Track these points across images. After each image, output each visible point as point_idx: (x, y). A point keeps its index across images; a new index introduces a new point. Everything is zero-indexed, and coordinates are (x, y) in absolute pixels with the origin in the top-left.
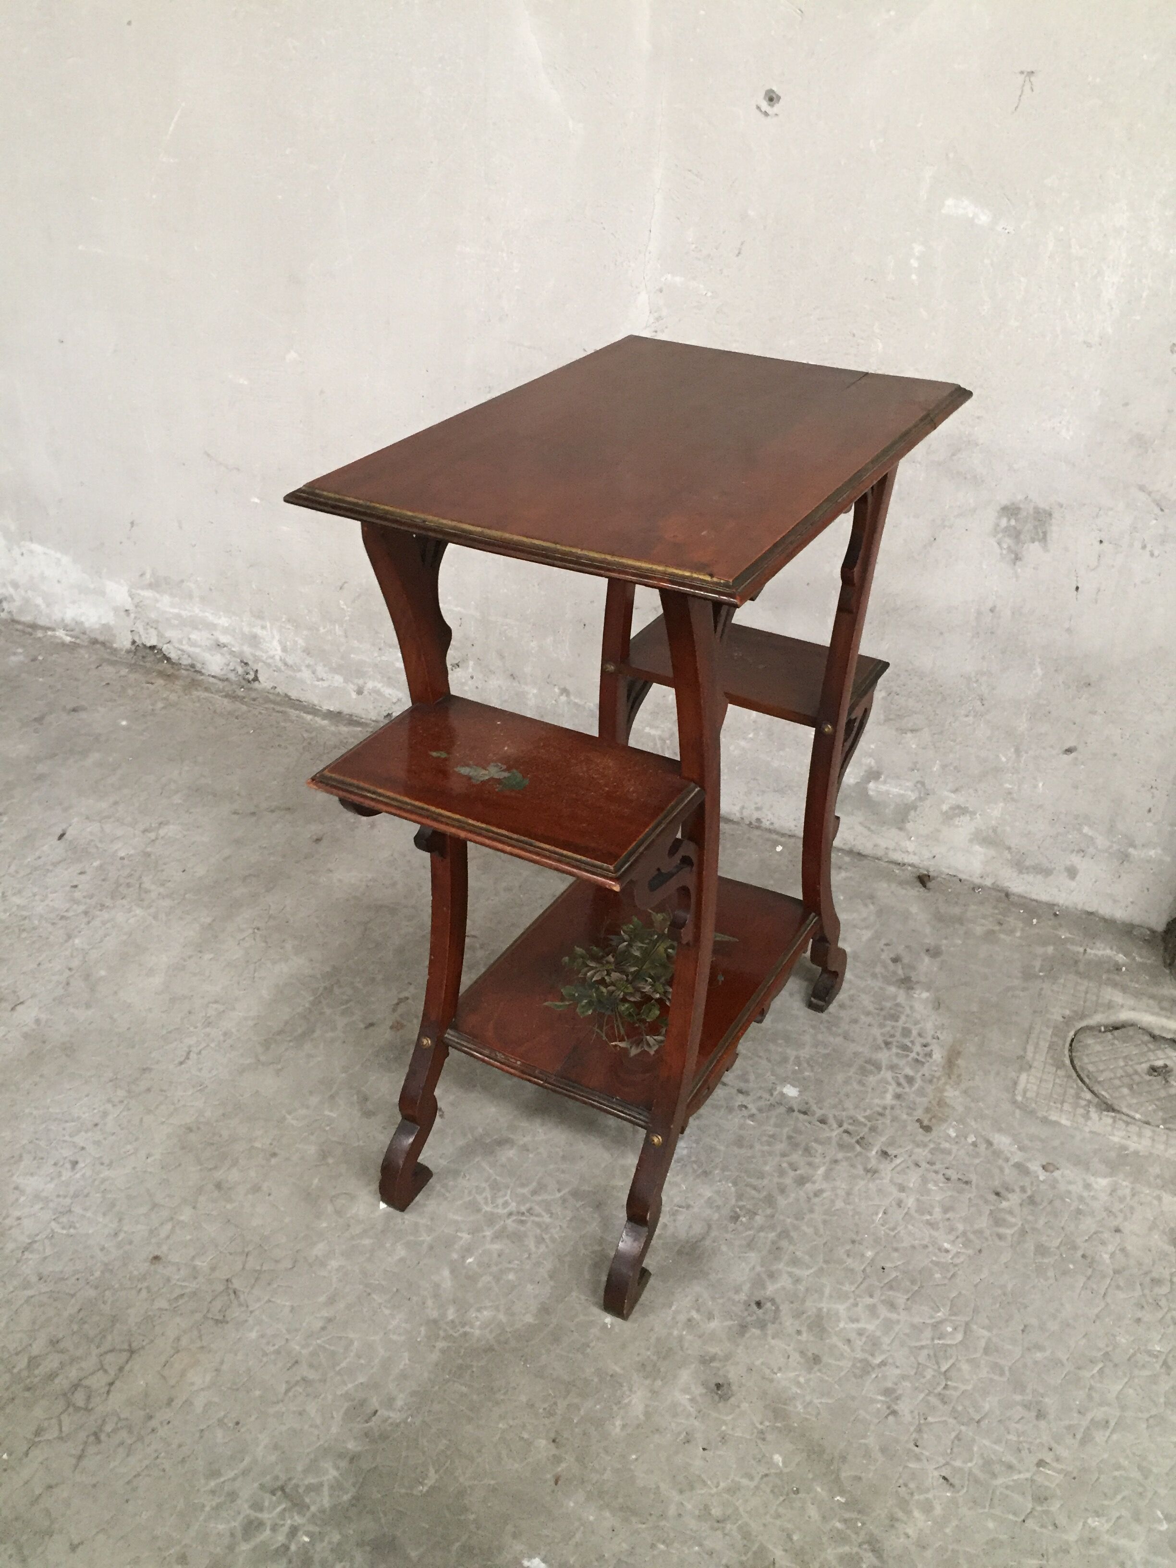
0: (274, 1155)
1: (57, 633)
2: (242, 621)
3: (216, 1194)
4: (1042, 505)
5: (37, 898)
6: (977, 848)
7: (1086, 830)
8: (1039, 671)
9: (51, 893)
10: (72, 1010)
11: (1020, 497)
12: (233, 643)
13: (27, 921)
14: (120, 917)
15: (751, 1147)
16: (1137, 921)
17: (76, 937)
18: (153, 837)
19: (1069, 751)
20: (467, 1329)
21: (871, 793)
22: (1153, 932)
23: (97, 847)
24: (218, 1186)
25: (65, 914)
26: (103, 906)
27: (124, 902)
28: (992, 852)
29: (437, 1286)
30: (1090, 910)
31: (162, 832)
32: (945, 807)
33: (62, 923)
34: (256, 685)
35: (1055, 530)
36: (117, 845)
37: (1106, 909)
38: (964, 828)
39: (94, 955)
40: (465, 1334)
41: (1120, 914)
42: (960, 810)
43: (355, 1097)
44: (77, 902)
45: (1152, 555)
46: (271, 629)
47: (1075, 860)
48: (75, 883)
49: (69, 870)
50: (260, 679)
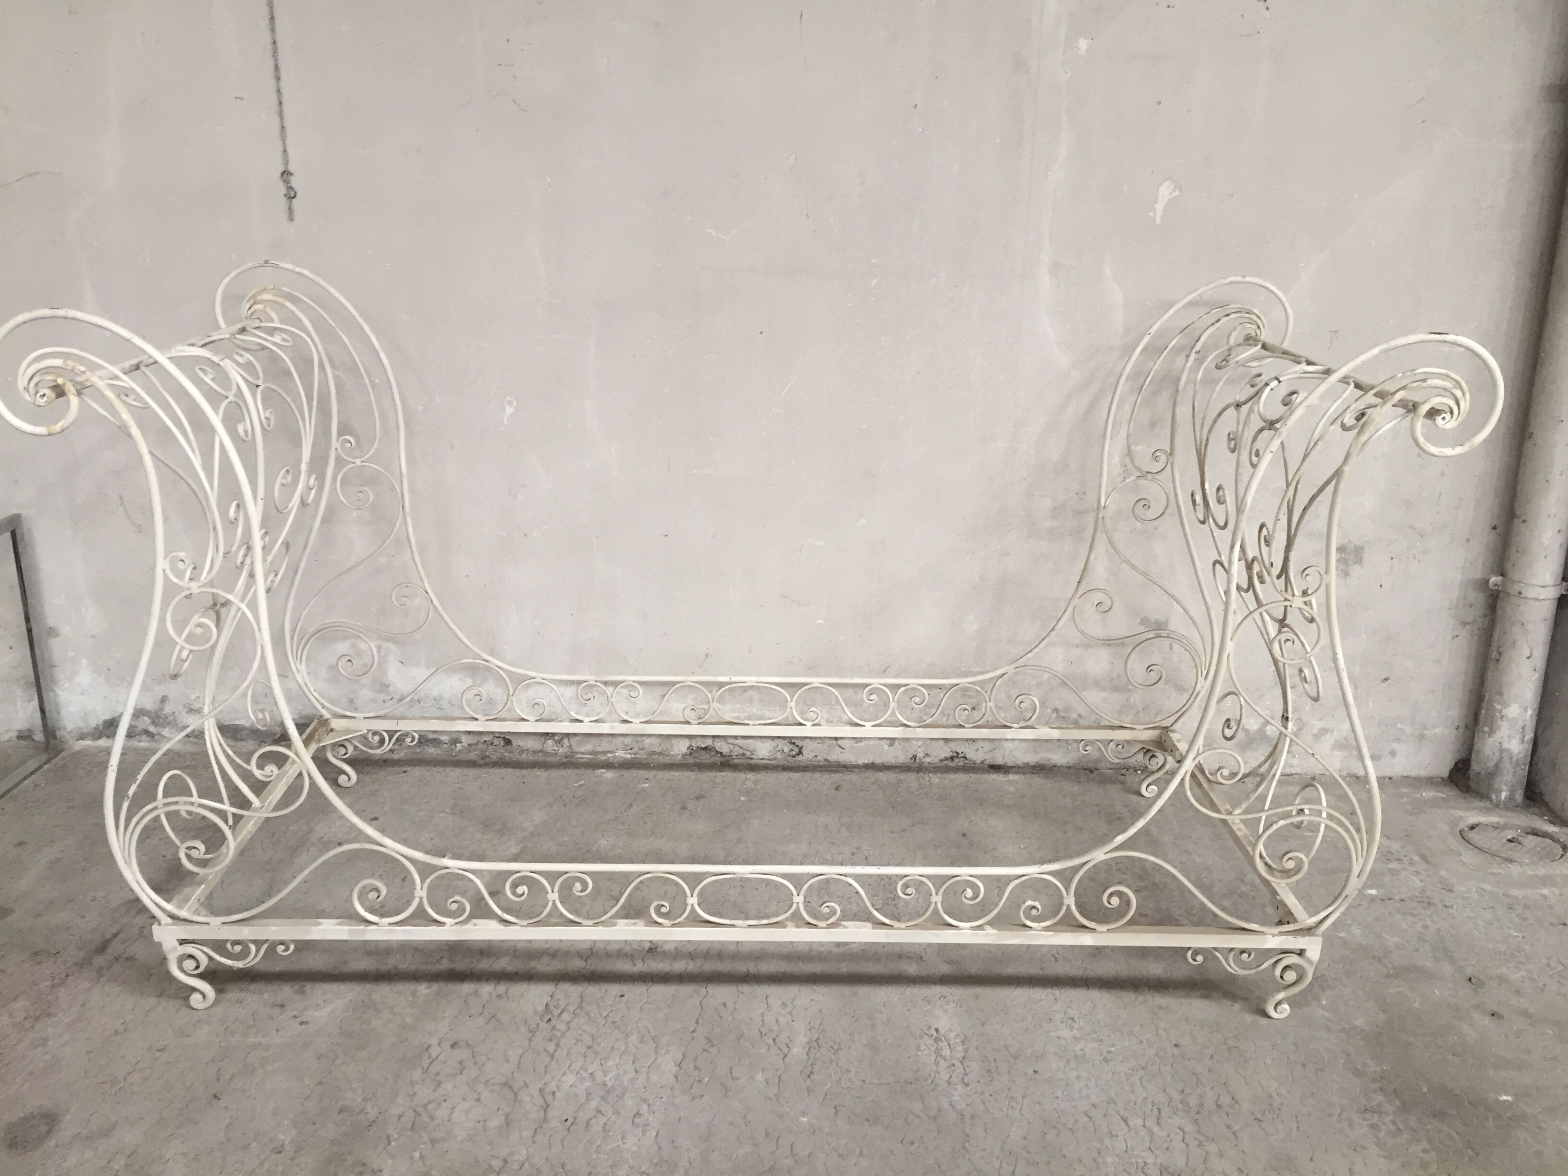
1: (617, 754)
4: (1358, 543)
6: (1336, 753)
7: (1399, 725)
8: (1364, 636)
11: (1346, 541)
16: (1432, 775)
19: (1386, 680)
21: (1268, 733)
22: (1443, 779)
28: (1345, 753)
30: (1405, 775)
32: (1315, 731)
35: (1367, 556)
37: (1414, 773)
38: (1328, 741)
41: (1423, 773)
42: (1324, 731)
45: (1419, 561)
47: (1395, 746)
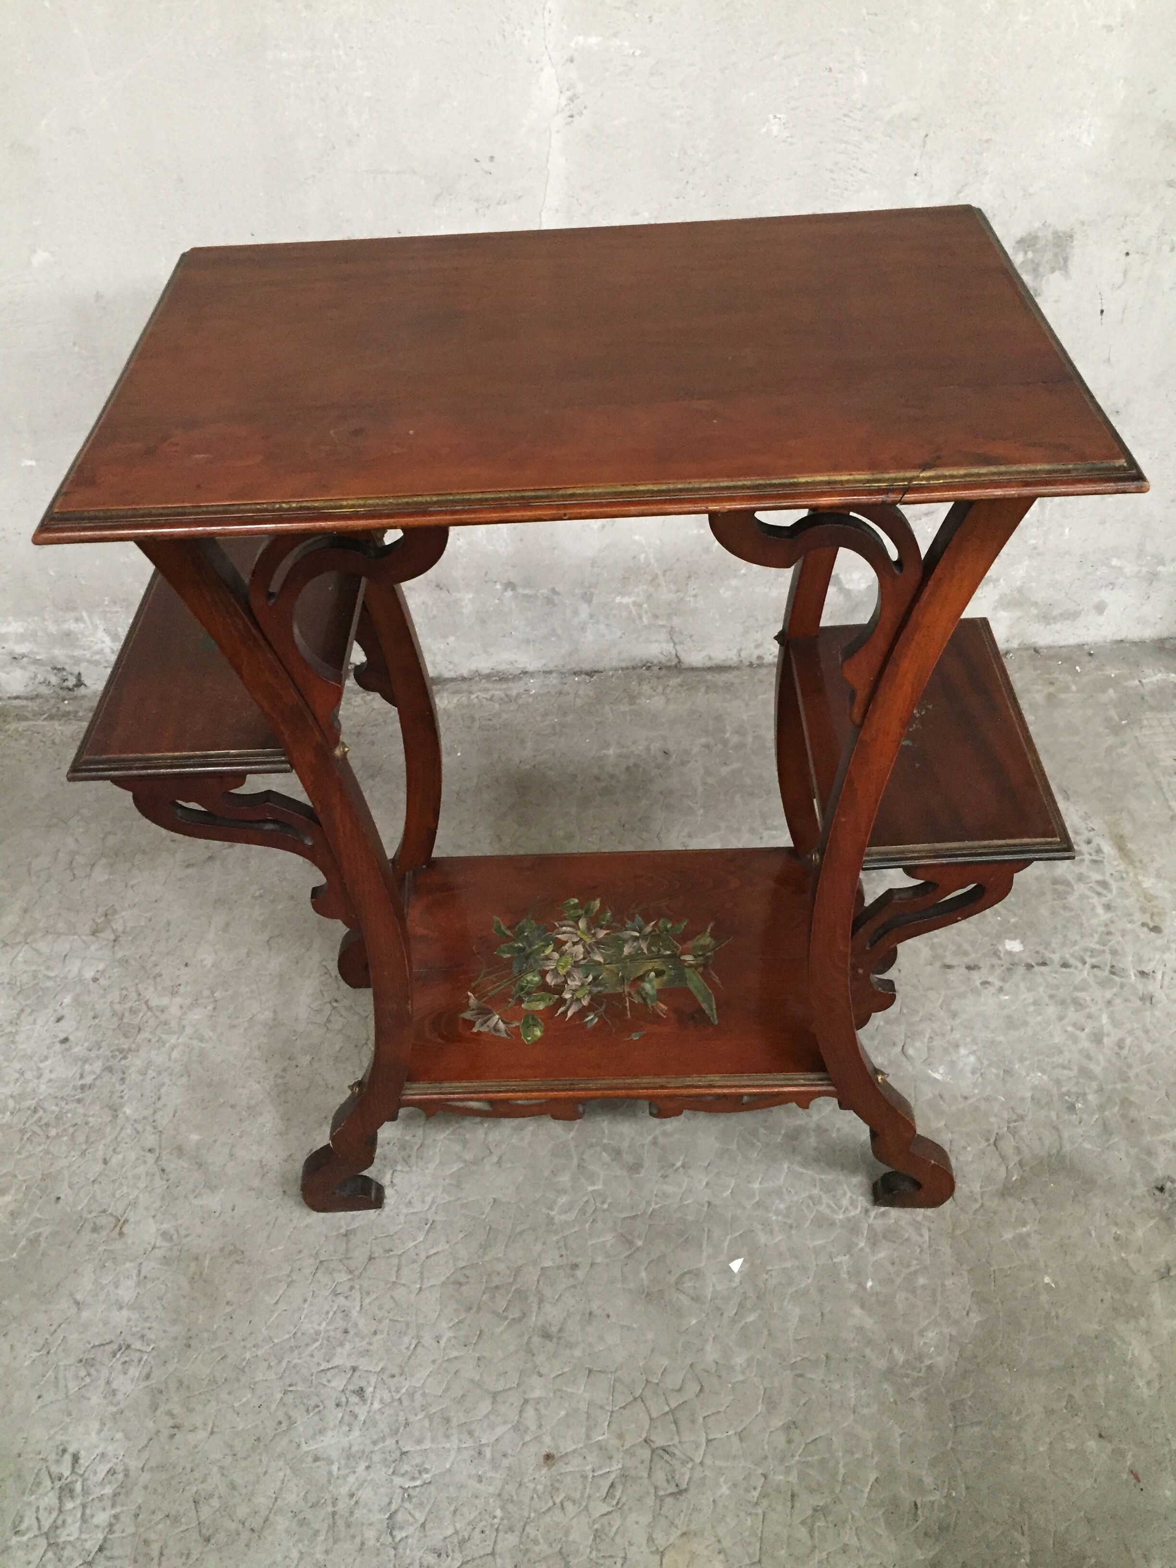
0: (575, 1266)
2: (44, 620)
3: (550, 1346)
5: (29, 1075)
9: (41, 1061)
10: (195, 1202)
12: (35, 650)
13: (41, 1113)
14: (159, 1058)
15: (1025, 1023)
17: (122, 1105)
18: (112, 937)
20: (928, 1362)
23: (49, 978)
24: (547, 1336)
25: (82, 1082)
26: (124, 1053)
27: (145, 1035)
29: (860, 1329)
31: (118, 925)
33: (89, 1095)
34: (82, 691)
36: (74, 967)
39: (163, 1119)
40: (930, 1367)
43: (604, 1155)
44: (86, 1061)
46: (90, 618)
48: (62, 1036)
49: (40, 1022)
50: (86, 682)
